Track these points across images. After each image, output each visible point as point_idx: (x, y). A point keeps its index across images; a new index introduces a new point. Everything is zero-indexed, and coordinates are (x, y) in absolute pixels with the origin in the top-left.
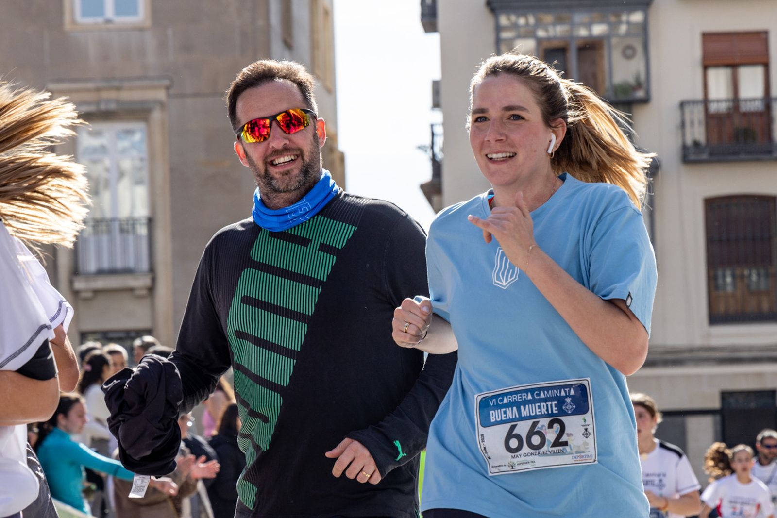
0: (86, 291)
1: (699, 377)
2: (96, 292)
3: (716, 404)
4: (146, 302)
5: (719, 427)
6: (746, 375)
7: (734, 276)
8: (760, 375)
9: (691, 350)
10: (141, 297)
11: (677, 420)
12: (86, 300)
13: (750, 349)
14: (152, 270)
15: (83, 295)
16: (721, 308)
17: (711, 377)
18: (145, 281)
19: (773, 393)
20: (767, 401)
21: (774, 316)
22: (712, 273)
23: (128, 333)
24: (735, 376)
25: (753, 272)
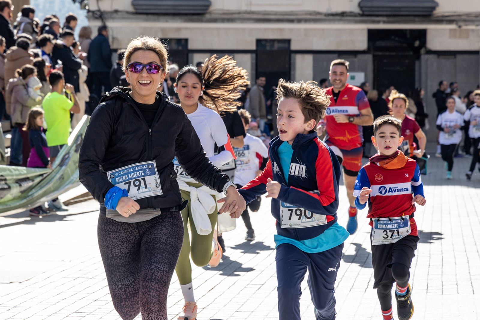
1: (244, 29)
3: (253, 47)
5: (254, 62)
6: (272, 30)
8: (281, 30)
9: (239, 13)
13: (276, 13)
17: (251, 30)
19: (289, 41)
20: (286, 45)
24: (266, 30)
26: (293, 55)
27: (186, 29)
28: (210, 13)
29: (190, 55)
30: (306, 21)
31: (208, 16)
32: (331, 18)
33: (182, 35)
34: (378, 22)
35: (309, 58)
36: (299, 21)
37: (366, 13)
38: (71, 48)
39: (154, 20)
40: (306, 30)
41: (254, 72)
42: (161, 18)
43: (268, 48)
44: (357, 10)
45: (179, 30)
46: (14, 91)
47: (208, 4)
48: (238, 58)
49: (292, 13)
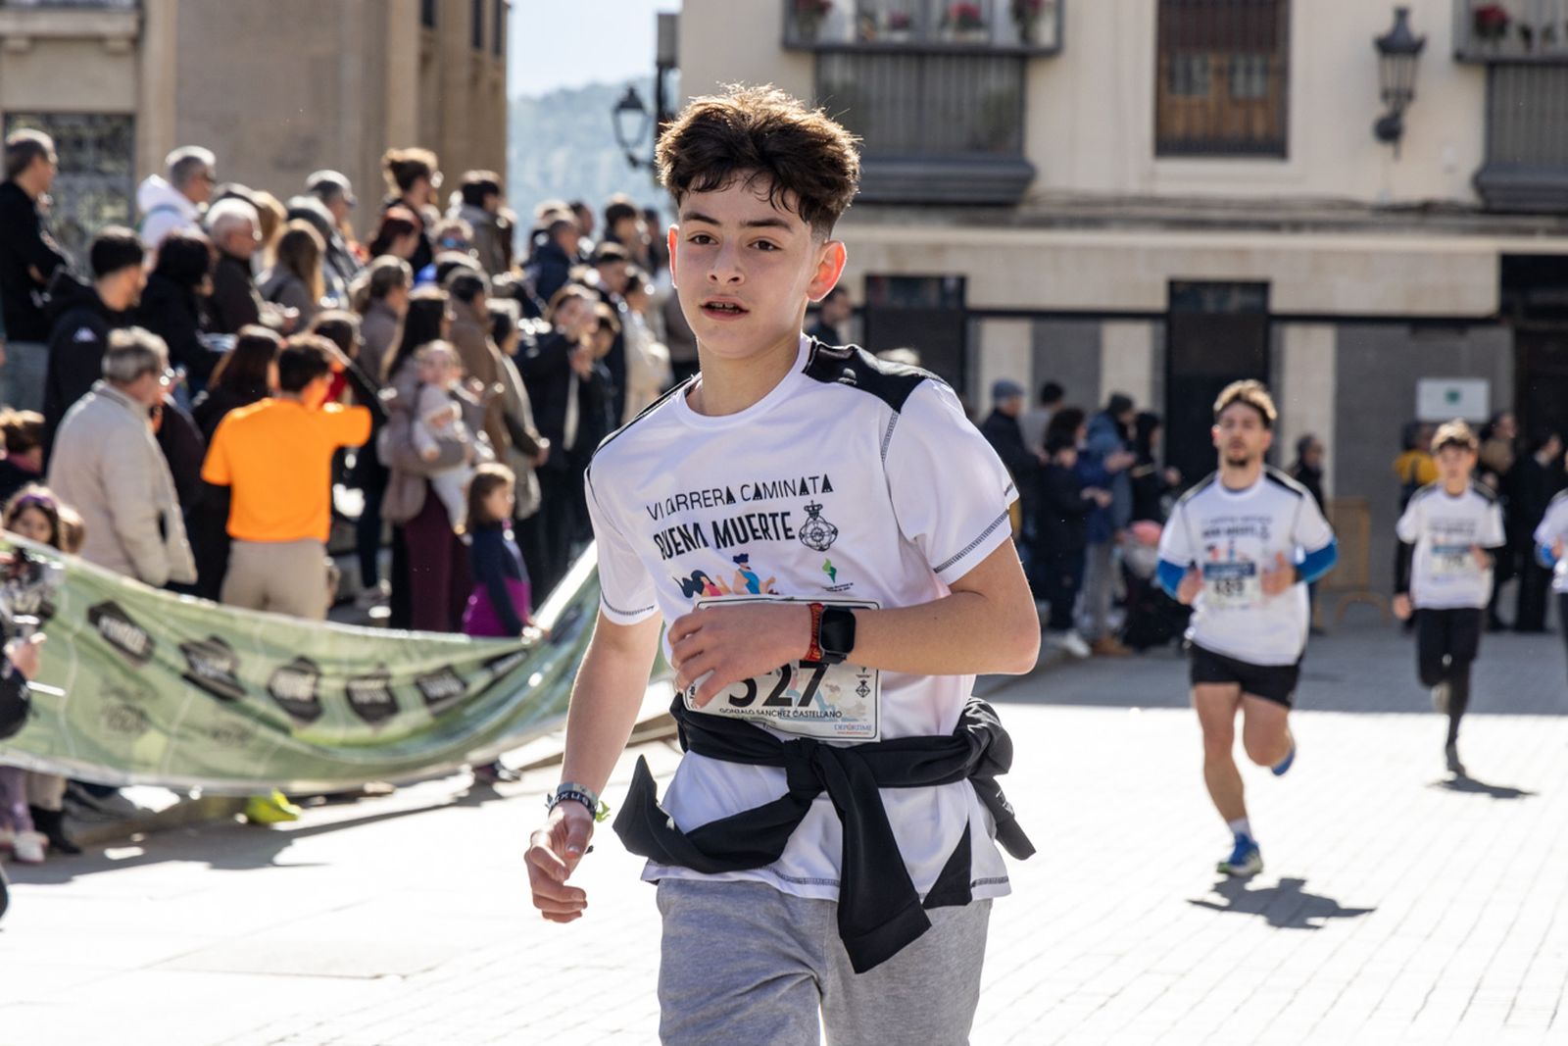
0: (17, 36)
1: (1130, 251)
2: (36, 40)
3: (1158, 301)
4: (126, 65)
5: (1161, 345)
6: (1217, 252)
7: (1204, 68)
8: (1241, 253)
9: (1119, 201)
10: (116, 54)
11: (1086, 327)
12: (17, 53)
13: (1227, 204)
14: (140, 4)
15: (13, 44)
16: (1178, 126)
17: (1153, 253)
18: (126, 24)
19: (1263, 288)
20: (1253, 299)
21: (1274, 146)
22: (1165, 62)
23: (90, 117)
24: (1197, 252)
25: (1241, 62)
26: (1276, 328)
27: (963, 247)
28: (1034, 201)
29: (972, 325)
30: (1318, 226)
31: (1025, 211)
32: (1391, 218)
33: (950, 266)
34: (1530, 232)
35: (1324, 338)
36: (1296, 226)
37: (1498, 205)
40: (1317, 254)
41: (1161, 377)
42: (890, 214)
43: (1210, 305)
44: (1467, 196)
45: (939, 249)
47: (1027, 176)
48: (1115, 335)
49: (1274, 204)
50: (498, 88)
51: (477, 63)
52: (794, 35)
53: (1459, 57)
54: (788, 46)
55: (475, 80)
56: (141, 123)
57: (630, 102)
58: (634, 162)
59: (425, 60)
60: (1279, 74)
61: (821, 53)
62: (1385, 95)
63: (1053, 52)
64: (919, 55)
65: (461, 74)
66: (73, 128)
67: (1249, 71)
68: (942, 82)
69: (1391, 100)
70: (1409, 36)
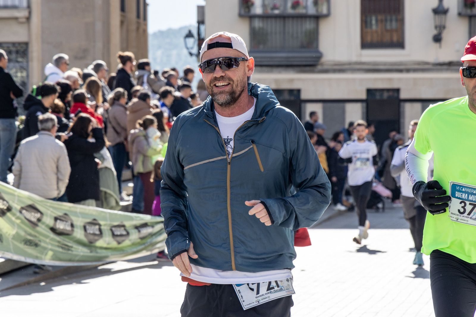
1: (354, 80)
3: (364, 96)
4: (26, 26)
5: (365, 110)
6: (382, 80)
7: (377, 21)
8: (390, 80)
9: (350, 64)
10: (22, 23)
11: (341, 105)
13: (385, 64)
14: (29, 7)
16: (369, 39)
17: (361, 80)
18: (25, 13)
19: (398, 91)
20: (396, 94)
21: (400, 45)
22: (364, 18)
23: (14, 44)
24: (376, 80)
25: (389, 18)
26: (402, 104)
27: (299, 80)
28: (322, 64)
29: (303, 105)
30: (415, 70)
31: (319, 67)
32: (439, 67)
33: (295, 86)
35: (418, 106)
36: (408, 71)
38: (190, 99)
39: (268, 72)
40: (415, 79)
42: (275, 69)
43: (378, 97)
45: (291, 81)
46: (136, 141)
47: (320, 56)
48: (349, 107)
49: (401, 64)
50: (145, 31)
51: (138, 23)
52: (243, 12)
53: (460, 14)
54: (241, 16)
55: (138, 29)
56: (30, 46)
57: (190, 35)
58: (191, 54)
59: (122, 23)
60: (401, 21)
61: (252, 17)
62: (436, 27)
63: (327, 16)
64: (283, 17)
65: (133, 27)
66: (8, 47)
67: (391, 20)
68: (291, 26)
69: (438, 29)
70: (443, 7)
